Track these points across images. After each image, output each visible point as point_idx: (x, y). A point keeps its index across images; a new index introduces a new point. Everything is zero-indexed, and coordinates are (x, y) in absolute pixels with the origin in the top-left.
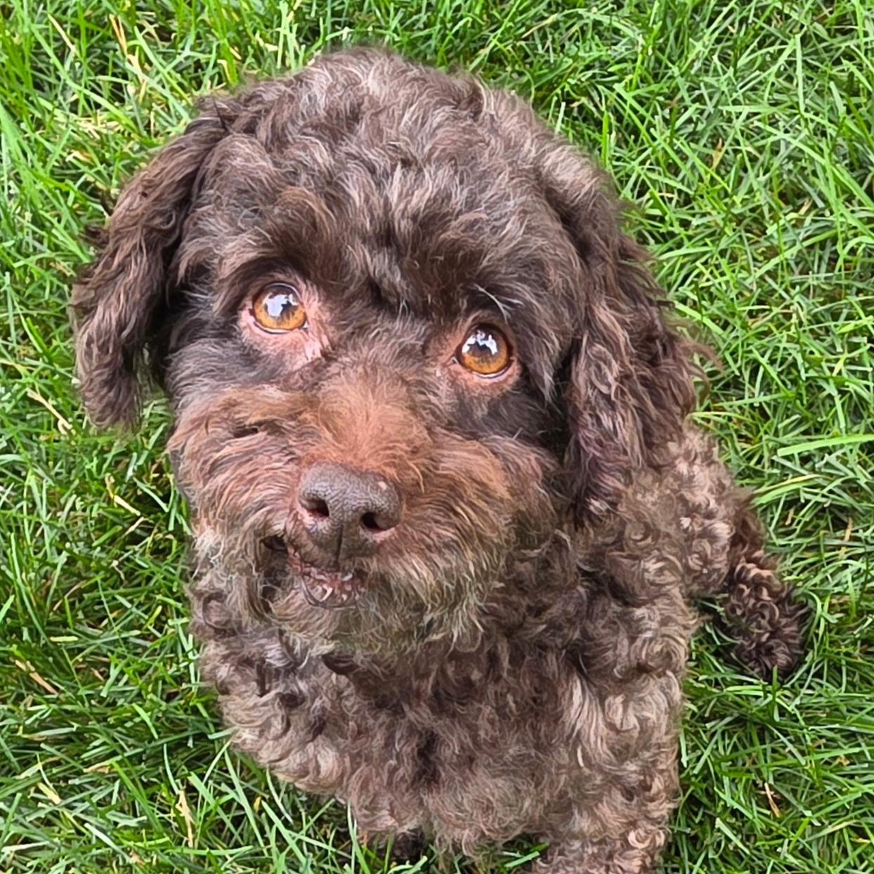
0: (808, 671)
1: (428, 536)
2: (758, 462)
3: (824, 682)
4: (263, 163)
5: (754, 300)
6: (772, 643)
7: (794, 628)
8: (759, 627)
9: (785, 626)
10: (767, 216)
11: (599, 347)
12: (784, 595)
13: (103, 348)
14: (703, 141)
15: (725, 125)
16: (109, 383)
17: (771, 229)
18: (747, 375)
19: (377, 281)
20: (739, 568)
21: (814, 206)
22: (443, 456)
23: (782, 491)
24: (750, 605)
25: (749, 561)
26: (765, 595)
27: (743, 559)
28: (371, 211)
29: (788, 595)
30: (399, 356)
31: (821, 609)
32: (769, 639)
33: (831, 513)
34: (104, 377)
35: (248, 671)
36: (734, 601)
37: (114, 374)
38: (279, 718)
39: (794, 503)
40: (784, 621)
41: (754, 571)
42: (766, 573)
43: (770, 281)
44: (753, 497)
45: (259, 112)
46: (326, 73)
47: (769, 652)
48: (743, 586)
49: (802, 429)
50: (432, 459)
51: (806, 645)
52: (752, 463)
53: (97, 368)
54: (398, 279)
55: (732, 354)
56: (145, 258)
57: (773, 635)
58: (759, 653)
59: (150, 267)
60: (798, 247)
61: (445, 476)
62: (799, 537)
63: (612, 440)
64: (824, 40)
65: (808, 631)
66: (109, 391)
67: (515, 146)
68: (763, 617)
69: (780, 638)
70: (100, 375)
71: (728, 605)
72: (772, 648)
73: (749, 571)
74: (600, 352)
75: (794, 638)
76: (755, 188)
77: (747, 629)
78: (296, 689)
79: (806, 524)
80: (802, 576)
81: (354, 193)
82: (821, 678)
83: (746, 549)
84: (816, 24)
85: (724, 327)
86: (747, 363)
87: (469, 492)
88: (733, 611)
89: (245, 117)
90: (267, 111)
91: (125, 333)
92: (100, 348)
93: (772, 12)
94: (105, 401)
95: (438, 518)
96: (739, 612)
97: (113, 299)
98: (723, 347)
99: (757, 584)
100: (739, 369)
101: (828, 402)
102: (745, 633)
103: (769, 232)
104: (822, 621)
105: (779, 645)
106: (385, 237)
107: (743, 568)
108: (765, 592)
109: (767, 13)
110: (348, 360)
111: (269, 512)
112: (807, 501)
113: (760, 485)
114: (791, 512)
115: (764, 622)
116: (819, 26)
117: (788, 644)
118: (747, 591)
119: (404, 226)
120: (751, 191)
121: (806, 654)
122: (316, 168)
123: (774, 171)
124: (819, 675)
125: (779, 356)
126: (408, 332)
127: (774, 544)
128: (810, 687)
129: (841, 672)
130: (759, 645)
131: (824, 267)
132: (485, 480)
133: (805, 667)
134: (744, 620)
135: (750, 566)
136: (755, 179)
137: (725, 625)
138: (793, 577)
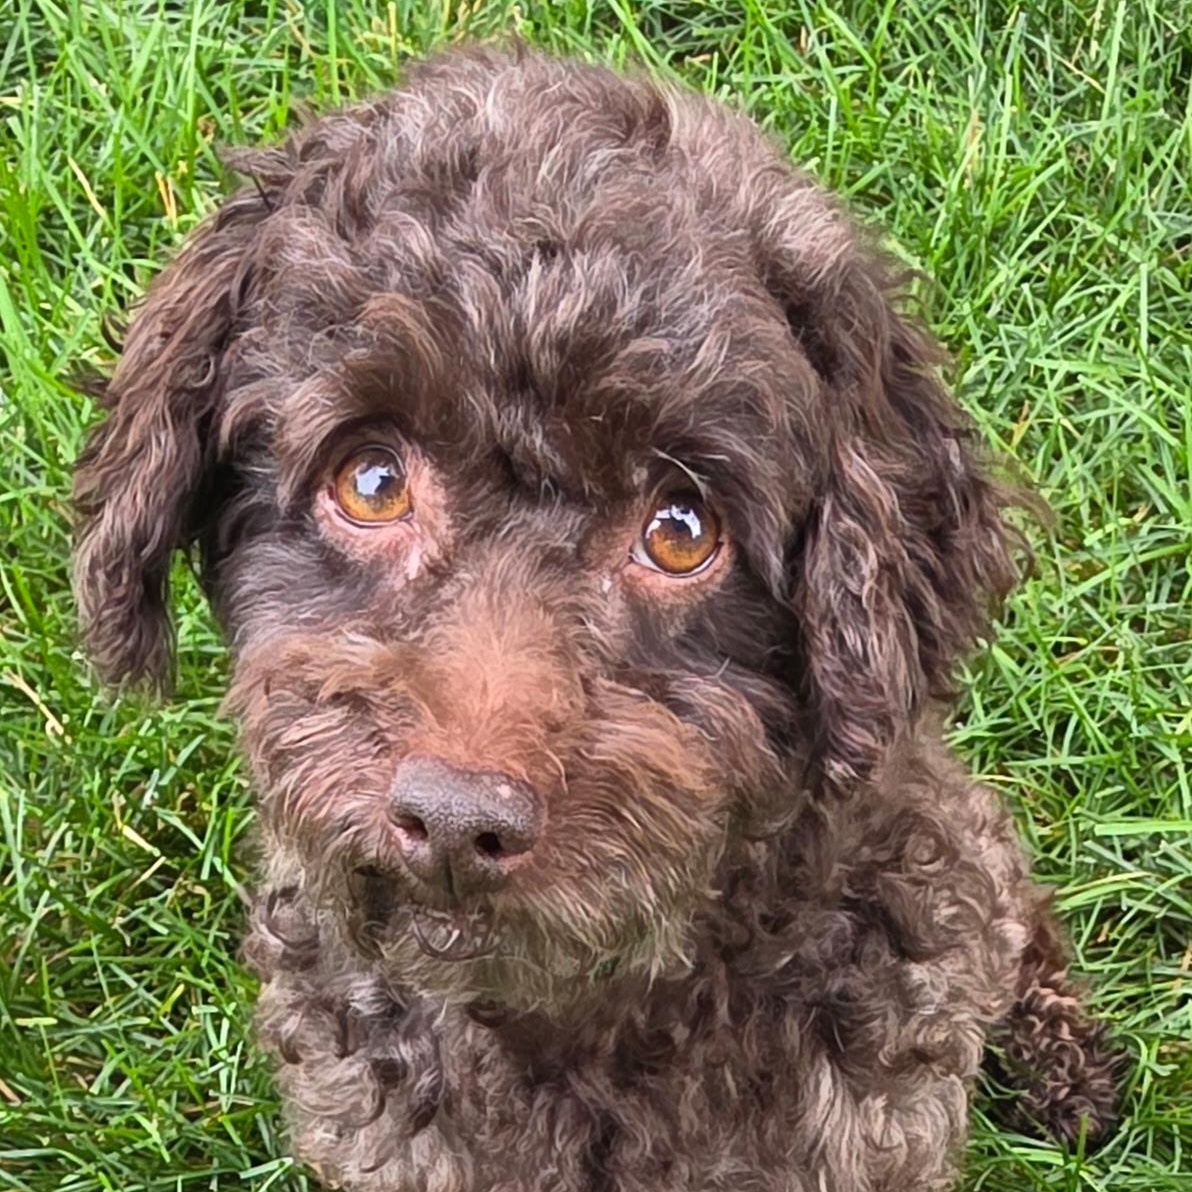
0: (1123, 1144)
1: (581, 854)
2: (1061, 855)
3: (1148, 1158)
4: (335, 259)
5: (1063, 629)
6: (1074, 1100)
7: (1105, 1081)
8: (1056, 1078)
9: (1093, 1077)
10: (1086, 522)
11: (848, 522)
12: (1093, 1033)
13: (113, 575)
14: (1000, 410)
15: (1032, 390)
16: (124, 628)
17: (1092, 539)
18: (1050, 731)
19: (506, 449)
20: (1029, 992)
21: (1154, 511)
22: (600, 731)
23: (1097, 892)
24: (1042, 1046)
25: (1043, 985)
26: (1065, 1032)
27: (1036, 982)
28: (495, 337)
29: (1099, 1034)
30: (542, 566)
31: (1146, 1057)
32: (1068, 1096)
33: (1163, 931)
34: (118, 620)
35: (324, 1018)
36: (1020, 1040)
37: (131, 612)
38: (369, 1097)
39: (1111, 912)
40: (1091, 1071)
41: (1051, 999)
42: (1067, 1001)
43: (1088, 607)
44: (1052, 899)
45: (324, 171)
46: (423, 100)
47: (1070, 1114)
48: (1033, 1018)
49: (1128, 808)
50: (583, 737)
51: (1123, 1108)
52: (1053, 855)
53: (106, 606)
54: (539, 441)
55: (1030, 701)
56: (171, 439)
57: (1075, 1089)
58: (1053, 1114)
59: (179, 451)
60: (1130, 561)
61: (603, 763)
62: (1114, 961)
63: (860, 671)
64: (1175, 294)
65: (1125, 1089)
66: (126, 639)
67: (719, 198)
68: (1061, 1065)
69: (1084, 1094)
70: (113, 616)
71: (1012, 1045)
72: (1073, 1108)
73: (1043, 998)
74: (849, 529)
75: (1105, 1095)
76: (1071, 479)
77: (1036, 1081)
78: (396, 1056)
79: (1128, 943)
80: (1118, 1015)
81: (470, 309)
82: (1144, 1152)
83: (1041, 969)
84: (1164, 269)
85: (1021, 663)
86: (1051, 716)
87: (643, 784)
88: (1018, 1053)
89: (303, 177)
90: (337, 169)
91: (147, 551)
92: (108, 575)
93: (1101, 249)
94: (119, 653)
95: (594, 826)
96: (1026, 1056)
97: (127, 499)
98: (1016, 690)
99: (1054, 1018)
100: (1040, 722)
101: (1165, 778)
102: (1035, 1087)
103: (1087, 543)
104: (1148, 1074)
105: (1082, 1104)
106: (518, 379)
107: (1035, 994)
108: (1065, 1028)
109: (1094, 249)
110: (467, 576)
111: (357, 833)
112: (1130, 909)
113: (1064, 884)
114: (1106, 926)
115: (1062, 1072)
116: (1168, 273)
117: (1097, 1104)
118: (1039, 1026)
119: (546, 362)
120: (1063, 485)
121: (1121, 1121)
122: (414, 266)
123: (1098, 459)
124: (1140, 1149)
125: (1099, 708)
126: (556, 525)
127: (1080, 969)
128: (1126, 1163)
129: (1172, 1147)
130: (1054, 1103)
131: (1164, 595)
132: (664, 767)
133: (1119, 1138)
134: (1033, 1068)
135: (1044, 991)
136: (1072, 466)
137: (1005, 1073)
138: (1106, 1014)
